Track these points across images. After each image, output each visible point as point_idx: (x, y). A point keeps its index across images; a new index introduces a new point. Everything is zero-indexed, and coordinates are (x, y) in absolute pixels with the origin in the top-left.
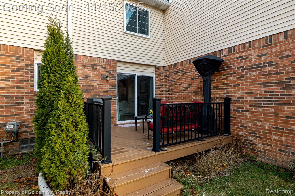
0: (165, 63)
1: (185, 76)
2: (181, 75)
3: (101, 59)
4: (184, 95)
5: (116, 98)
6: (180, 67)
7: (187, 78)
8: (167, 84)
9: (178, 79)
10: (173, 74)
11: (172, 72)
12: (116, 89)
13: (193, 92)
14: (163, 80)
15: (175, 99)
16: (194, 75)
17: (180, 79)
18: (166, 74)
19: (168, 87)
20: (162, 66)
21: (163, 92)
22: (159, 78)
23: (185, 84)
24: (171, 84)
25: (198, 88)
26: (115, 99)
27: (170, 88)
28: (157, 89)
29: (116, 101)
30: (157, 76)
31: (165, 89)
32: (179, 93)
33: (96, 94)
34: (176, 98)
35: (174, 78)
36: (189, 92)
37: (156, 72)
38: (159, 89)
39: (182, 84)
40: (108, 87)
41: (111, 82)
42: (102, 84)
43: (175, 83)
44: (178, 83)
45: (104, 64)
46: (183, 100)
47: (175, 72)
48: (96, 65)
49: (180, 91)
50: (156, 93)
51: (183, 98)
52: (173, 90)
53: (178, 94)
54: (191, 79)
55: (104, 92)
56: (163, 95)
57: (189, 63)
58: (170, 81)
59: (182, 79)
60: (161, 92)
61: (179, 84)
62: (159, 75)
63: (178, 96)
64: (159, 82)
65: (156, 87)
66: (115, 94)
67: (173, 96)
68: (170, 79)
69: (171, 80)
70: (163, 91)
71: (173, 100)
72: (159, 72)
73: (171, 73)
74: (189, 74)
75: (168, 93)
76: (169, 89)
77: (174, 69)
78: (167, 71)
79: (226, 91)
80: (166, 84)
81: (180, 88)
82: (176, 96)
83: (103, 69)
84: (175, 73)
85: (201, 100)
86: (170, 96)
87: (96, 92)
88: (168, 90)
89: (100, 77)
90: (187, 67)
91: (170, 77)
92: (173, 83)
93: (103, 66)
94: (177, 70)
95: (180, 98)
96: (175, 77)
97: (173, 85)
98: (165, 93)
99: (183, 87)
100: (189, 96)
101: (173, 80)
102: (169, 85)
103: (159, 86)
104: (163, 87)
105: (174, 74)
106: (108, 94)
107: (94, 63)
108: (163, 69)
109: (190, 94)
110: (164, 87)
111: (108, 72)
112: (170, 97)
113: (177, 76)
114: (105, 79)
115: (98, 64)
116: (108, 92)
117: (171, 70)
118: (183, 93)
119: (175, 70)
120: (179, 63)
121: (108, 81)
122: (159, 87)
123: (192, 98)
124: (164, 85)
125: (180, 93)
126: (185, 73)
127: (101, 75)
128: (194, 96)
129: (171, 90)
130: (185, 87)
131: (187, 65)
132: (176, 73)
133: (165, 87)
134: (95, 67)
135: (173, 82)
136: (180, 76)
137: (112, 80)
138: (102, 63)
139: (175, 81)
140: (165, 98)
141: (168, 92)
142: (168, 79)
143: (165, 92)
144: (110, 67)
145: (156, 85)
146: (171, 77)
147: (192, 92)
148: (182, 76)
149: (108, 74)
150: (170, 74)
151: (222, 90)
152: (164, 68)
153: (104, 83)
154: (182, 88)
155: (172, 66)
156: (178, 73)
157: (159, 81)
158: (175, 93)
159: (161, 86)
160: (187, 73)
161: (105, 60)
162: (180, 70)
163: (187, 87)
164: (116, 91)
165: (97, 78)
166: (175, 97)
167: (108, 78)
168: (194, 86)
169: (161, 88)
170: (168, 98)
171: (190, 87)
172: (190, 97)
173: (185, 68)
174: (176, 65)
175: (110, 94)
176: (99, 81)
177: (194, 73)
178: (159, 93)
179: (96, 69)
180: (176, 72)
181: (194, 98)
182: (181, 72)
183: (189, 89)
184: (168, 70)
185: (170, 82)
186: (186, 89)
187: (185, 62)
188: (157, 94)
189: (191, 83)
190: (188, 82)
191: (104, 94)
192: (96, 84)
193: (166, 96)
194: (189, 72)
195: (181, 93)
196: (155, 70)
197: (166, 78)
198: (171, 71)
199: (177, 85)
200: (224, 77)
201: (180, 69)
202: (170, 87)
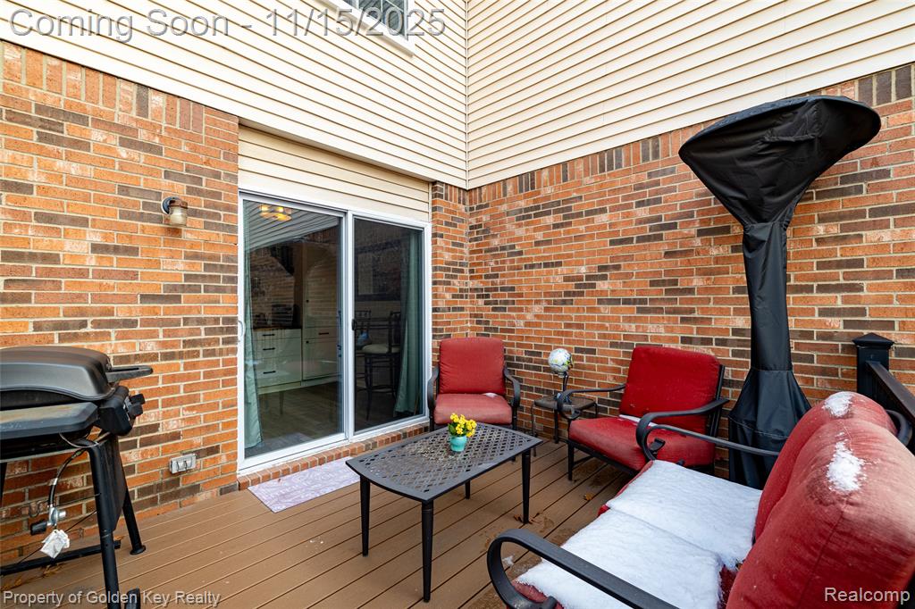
0: (473, 175)
1: (578, 230)
2: (556, 226)
3: (121, 85)
4: (573, 315)
5: (234, 330)
6: (549, 190)
7: (592, 236)
8: (480, 264)
9: (538, 243)
10: (511, 221)
11: (508, 214)
12: (234, 280)
13: (626, 302)
14: (462, 245)
15: (522, 331)
16: (630, 223)
17: (548, 242)
18: (474, 223)
19: (487, 277)
20: (460, 188)
21: (462, 297)
22: (448, 237)
23: (580, 264)
24: (504, 262)
25: (653, 283)
26: (226, 342)
27: (498, 280)
28: (440, 283)
29: (234, 351)
30: (441, 229)
31: (471, 284)
32: (545, 305)
33: (82, 312)
34: (528, 324)
35: (519, 239)
36: (600, 302)
37: (434, 209)
38: (449, 283)
39: (559, 264)
40: (179, 267)
41: (201, 239)
42: (134, 251)
43: (520, 260)
44: (539, 258)
45: (153, 128)
46: (567, 334)
47: (520, 211)
48: (82, 119)
49: (547, 294)
50: (434, 303)
51: (568, 326)
52: (513, 289)
53: (538, 309)
54: (612, 243)
55: (145, 298)
56: (462, 309)
57: (602, 170)
58: (496, 249)
59: (557, 241)
60: (454, 296)
61: (546, 265)
62: (447, 224)
63: (537, 316)
64: (447, 257)
65: (434, 276)
66: (227, 310)
67: (514, 314)
68: (495, 242)
69: (503, 248)
70: (460, 295)
71: (512, 331)
72: (447, 211)
73: (501, 215)
74: (603, 219)
75: (486, 303)
76: (493, 283)
77: (518, 199)
78: (479, 207)
79: (843, 302)
80: (474, 264)
81: (548, 281)
82: (530, 317)
83: (140, 157)
84: (524, 218)
85: (674, 340)
86: (496, 317)
87: (80, 297)
88: (487, 290)
89: (116, 202)
90: (588, 188)
91: (494, 236)
92: (513, 261)
93: (143, 136)
94: (535, 201)
95: (547, 325)
96: (520, 232)
97: (511, 268)
98: (472, 302)
99: (567, 279)
100: (603, 319)
101: (513, 247)
102: (493, 269)
103: (448, 270)
104: (463, 278)
105: (518, 219)
106: (181, 311)
107: (59, 100)
108: (464, 200)
109: (606, 310)
110: (465, 278)
111: (180, 178)
112: (498, 319)
113: (535, 230)
114: (160, 220)
115: (97, 112)
116: (177, 299)
117: (501, 202)
118: (564, 302)
119: (523, 204)
120: (545, 174)
121: (175, 231)
122: (447, 276)
123: (617, 328)
124: (466, 269)
125: (549, 302)
126: (580, 214)
127: (124, 190)
128: (629, 320)
129: (503, 289)
130: (580, 278)
131: (588, 178)
132: (529, 217)
133: (472, 278)
134: (69, 130)
135: (511, 254)
136: (547, 227)
137: (207, 226)
138: (134, 114)
139: (520, 253)
140: (472, 322)
141: (488, 296)
142: (488, 244)
143: (472, 297)
144: (194, 149)
145: (435, 269)
146: (502, 235)
147: (617, 301)
148: (562, 230)
149: (179, 190)
150: (495, 223)
151: (815, 294)
152: (467, 198)
153: (149, 240)
154: (560, 280)
155: (505, 188)
156: (536, 215)
157: (448, 250)
158: (520, 302)
159: (455, 270)
160: (588, 213)
161: (156, 101)
162: (552, 204)
163: (588, 278)
164: (235, 290)
165: (84, 208)
166: (522, 322)
167: (177, 215)
168: (629, 275)
169: (456, 281)
170: (487, 322)
171: (604, 278)
172: (607, 324)
173: (575, 195)
174: (528, 181)
175: (190, 310)
176: (108, 225)
177: (628, 215)
178: (447, 302)
179: (86, 146)
180: (527, 210)
181: (632, 328)
182: (556, 212)
183: (602, 285)
184: (487, 206)
185: (495, 256)
186: (583, 285)
187: (580, 167)
188: (441, 305)
189: (612, 259)
190: (593, 253)
191: (143, 311)
192: (75, 247)
193: (476, 316)
194: (603, 211)
195: (556, 302)
196: (433, 203)
197: (476, 239)
198: (504, 208)
199: (532, 266)
200: (826, 231)
201: (547, 198)
202: (497, 276)
